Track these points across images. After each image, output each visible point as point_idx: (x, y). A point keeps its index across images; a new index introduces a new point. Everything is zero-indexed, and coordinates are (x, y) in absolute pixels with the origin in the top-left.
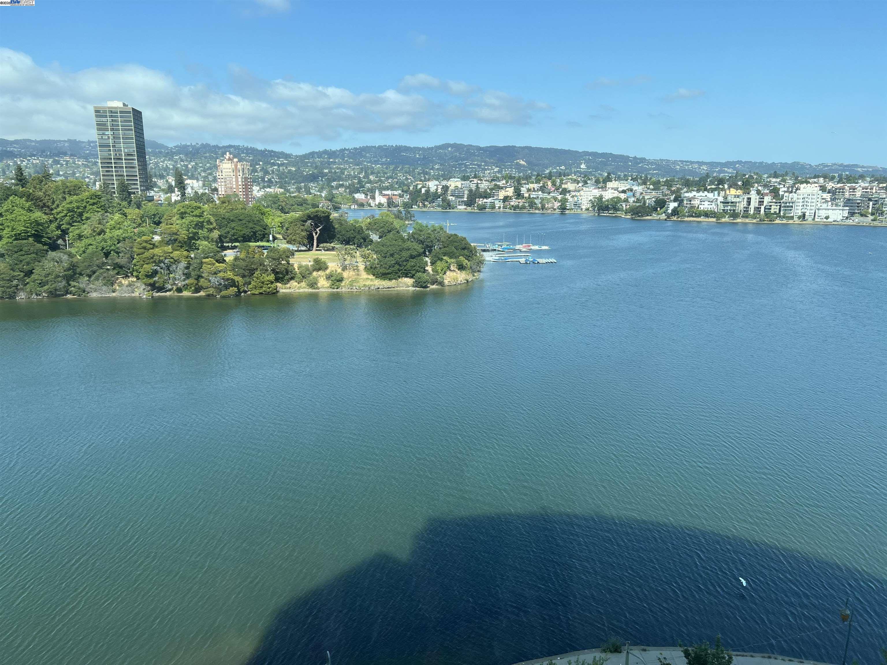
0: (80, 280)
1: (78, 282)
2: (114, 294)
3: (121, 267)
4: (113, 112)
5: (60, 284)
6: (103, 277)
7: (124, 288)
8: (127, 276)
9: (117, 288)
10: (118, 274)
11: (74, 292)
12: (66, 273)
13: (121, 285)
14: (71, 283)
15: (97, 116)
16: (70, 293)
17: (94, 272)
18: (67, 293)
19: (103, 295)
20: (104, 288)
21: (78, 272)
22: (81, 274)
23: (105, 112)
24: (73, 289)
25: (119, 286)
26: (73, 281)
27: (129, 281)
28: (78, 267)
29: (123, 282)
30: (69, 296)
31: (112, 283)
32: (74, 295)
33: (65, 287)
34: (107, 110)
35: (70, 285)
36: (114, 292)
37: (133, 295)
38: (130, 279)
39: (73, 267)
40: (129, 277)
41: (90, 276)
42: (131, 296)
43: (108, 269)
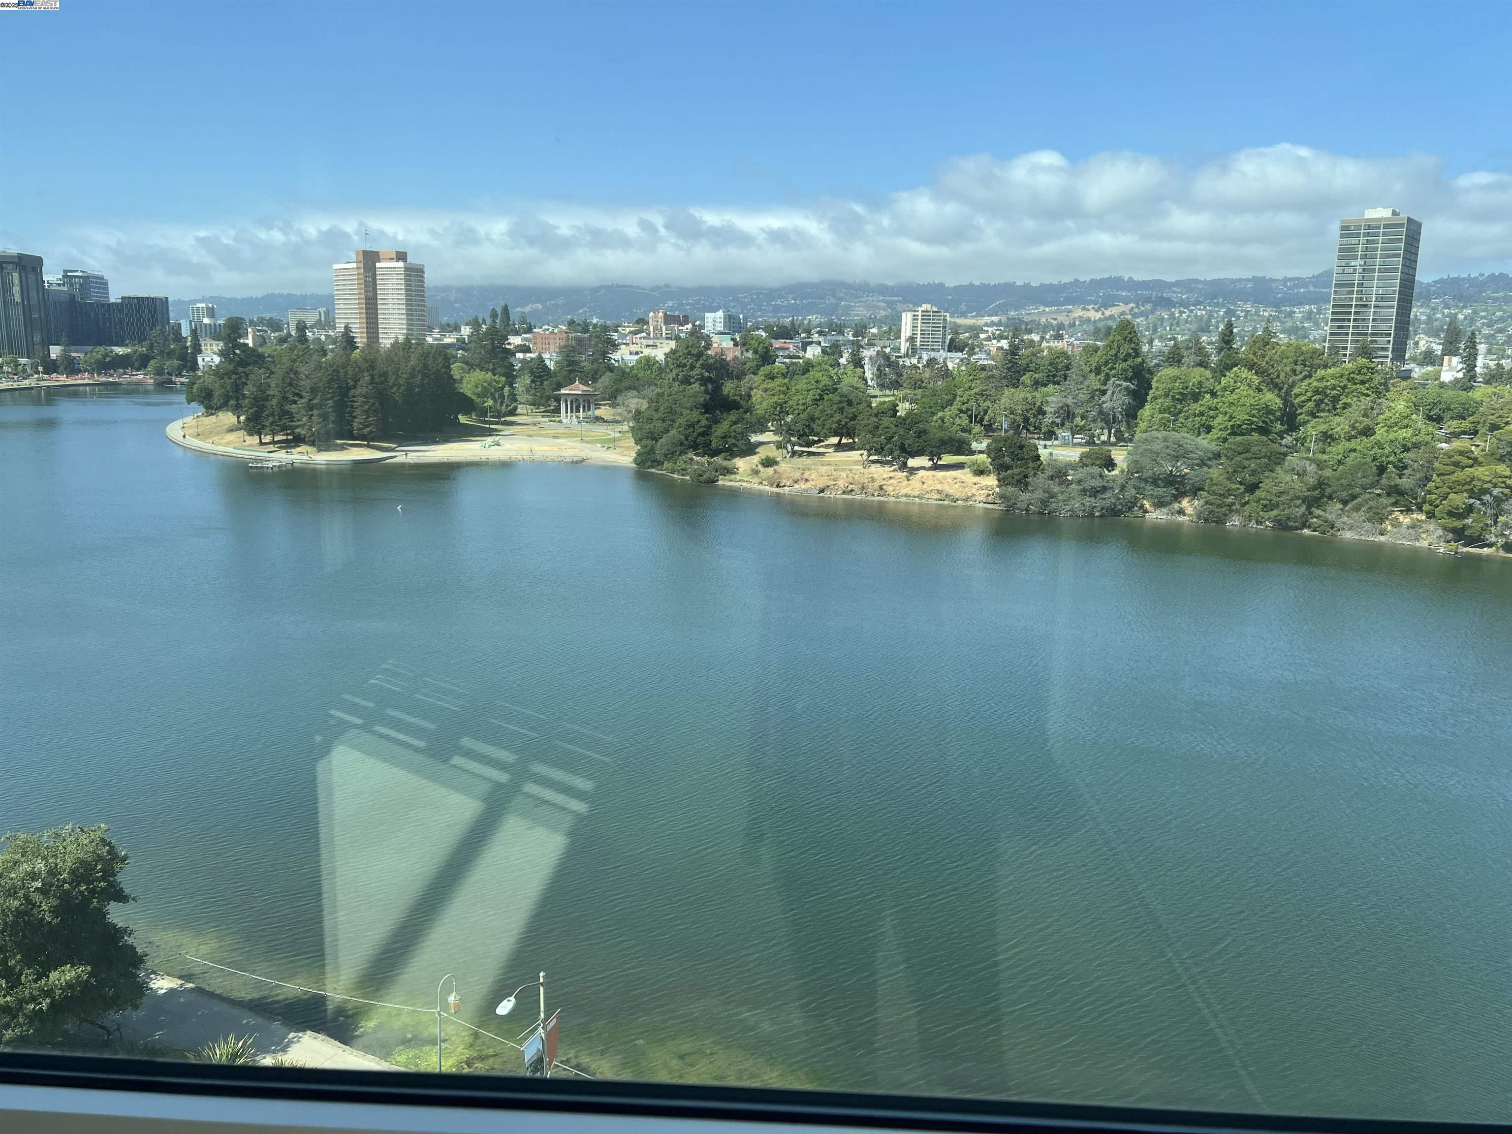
0: (1328, 508)
1: (1325, 511)
2: (1382, 539)
3: (1401, 493)
4: (1371, 227)
5: (1297, 509)
6: (1367, 507)
7: (1403, 530)
8: (1408, 510)
9: (1389, 528)
10: (1395, 504)
11: (1316, 525)
12: (1309, 493)
13: (1396, 524)
14: (1313, 509)
15: (1342, 236)
16: (1309, 527)
17: (1354, 497)
18: (1304, 525)
19: (1363, 538)
20: (1368, 526)
21: (1327, 494)
22: (1330, 498)
23: (1358, 228)
24: (1315, 520)
25: (1392, 525)
26: (1317, 508)
27: (1412, 519)
28: (1330, 486)
29: (1401, 518)
30: (1306, 532)
31: (1381, 518)
32: (1314, 531)
33: (1304, 515)
34: (1363, 224)
35: (1311, 513)
36: (1382, 535)
37: (1417, 544)
38: (1415, 516)
39: (1321, 484)
40: (1412, 511)
41: (1345, 503)
42: (1415, 547)
43: (1379, 495)
